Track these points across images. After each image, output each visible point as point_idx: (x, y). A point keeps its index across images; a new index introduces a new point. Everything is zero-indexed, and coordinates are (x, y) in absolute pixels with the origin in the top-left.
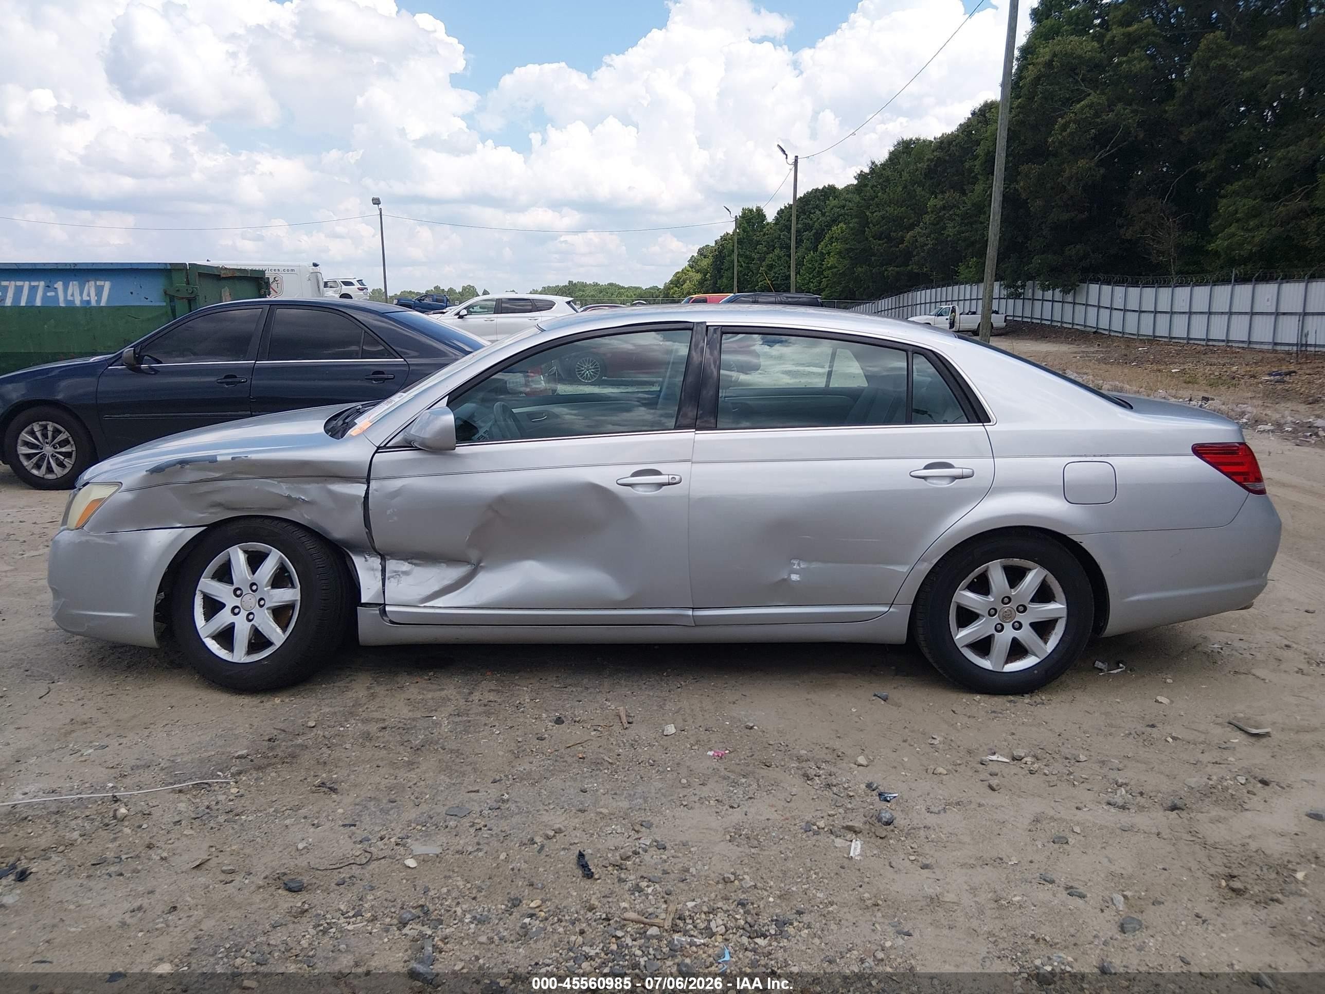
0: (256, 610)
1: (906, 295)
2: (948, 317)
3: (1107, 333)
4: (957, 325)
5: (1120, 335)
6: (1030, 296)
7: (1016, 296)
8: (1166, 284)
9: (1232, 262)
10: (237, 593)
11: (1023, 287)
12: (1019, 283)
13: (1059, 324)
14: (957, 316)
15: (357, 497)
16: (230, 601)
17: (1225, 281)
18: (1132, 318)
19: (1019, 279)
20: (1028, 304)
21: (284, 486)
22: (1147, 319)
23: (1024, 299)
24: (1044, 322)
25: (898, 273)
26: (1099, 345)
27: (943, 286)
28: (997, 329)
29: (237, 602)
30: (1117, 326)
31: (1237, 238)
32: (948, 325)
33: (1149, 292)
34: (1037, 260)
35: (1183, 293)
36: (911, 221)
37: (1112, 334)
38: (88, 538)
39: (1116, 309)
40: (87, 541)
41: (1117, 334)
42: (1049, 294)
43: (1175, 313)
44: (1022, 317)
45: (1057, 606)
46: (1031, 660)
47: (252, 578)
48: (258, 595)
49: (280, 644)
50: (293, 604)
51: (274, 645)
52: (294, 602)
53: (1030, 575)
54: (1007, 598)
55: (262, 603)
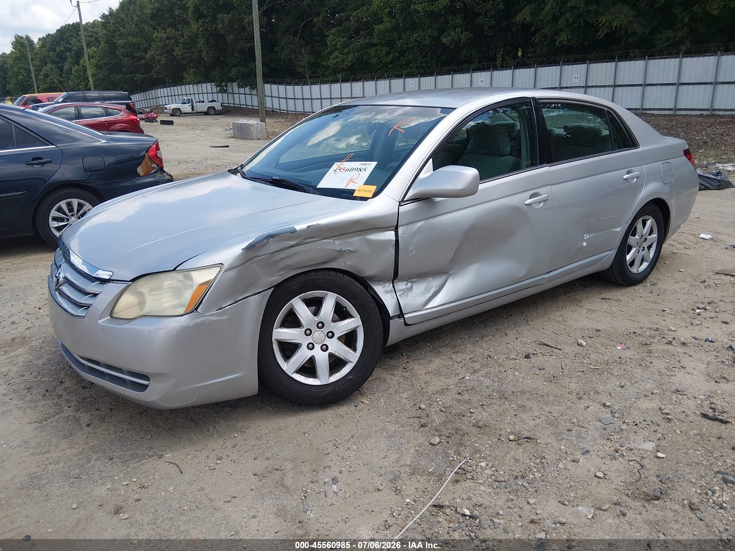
0: (328, 341)
1: (150, 92)
2: (190, 104)
3: (278, 111)
4: (195, 109)
5: (286, 112)
6: (231, 91)
7: (225, 91)
8: (305, 84)
9: (336, 71)
10: (308, 332)
11: (226, 86)
12: (224, 84)
13: (251, 107)
14: (195, 104)
15: (390, 241)
16: (304, 341)
17: (336, 81)
18: (291, 102)
19: (223, 81)
20: (230, 96)
21: (337, 242)
22: (299, 103)
23: (227, 93)
24: (242, 106)
25: (143, 78)
26: (282, 118)
27: (171, 86)
28: (218, 111)
29: (309, 339)
30: (283, 107)
31: (339, 59)
32: (191, 109)
33: (298, 88)
34: (234, 71)
35: (316, 88)
36: (145, 46)
37: (282, 111)
38: (202, 319)
39: (281, 98)
40: (203, 321)
41: (284, 112)
42: (242, 90)
43: (313, 99)
44: (229, 103)
45: (655, 236)
46: (645, 265)
47: (317, 319)
48: (326, 330)
49: (355, 361)
50: (357, 329)
51: (351, 362)
52: (357, 327)
53: (649, 223)
54: (642, 236)
55: (331, 335)
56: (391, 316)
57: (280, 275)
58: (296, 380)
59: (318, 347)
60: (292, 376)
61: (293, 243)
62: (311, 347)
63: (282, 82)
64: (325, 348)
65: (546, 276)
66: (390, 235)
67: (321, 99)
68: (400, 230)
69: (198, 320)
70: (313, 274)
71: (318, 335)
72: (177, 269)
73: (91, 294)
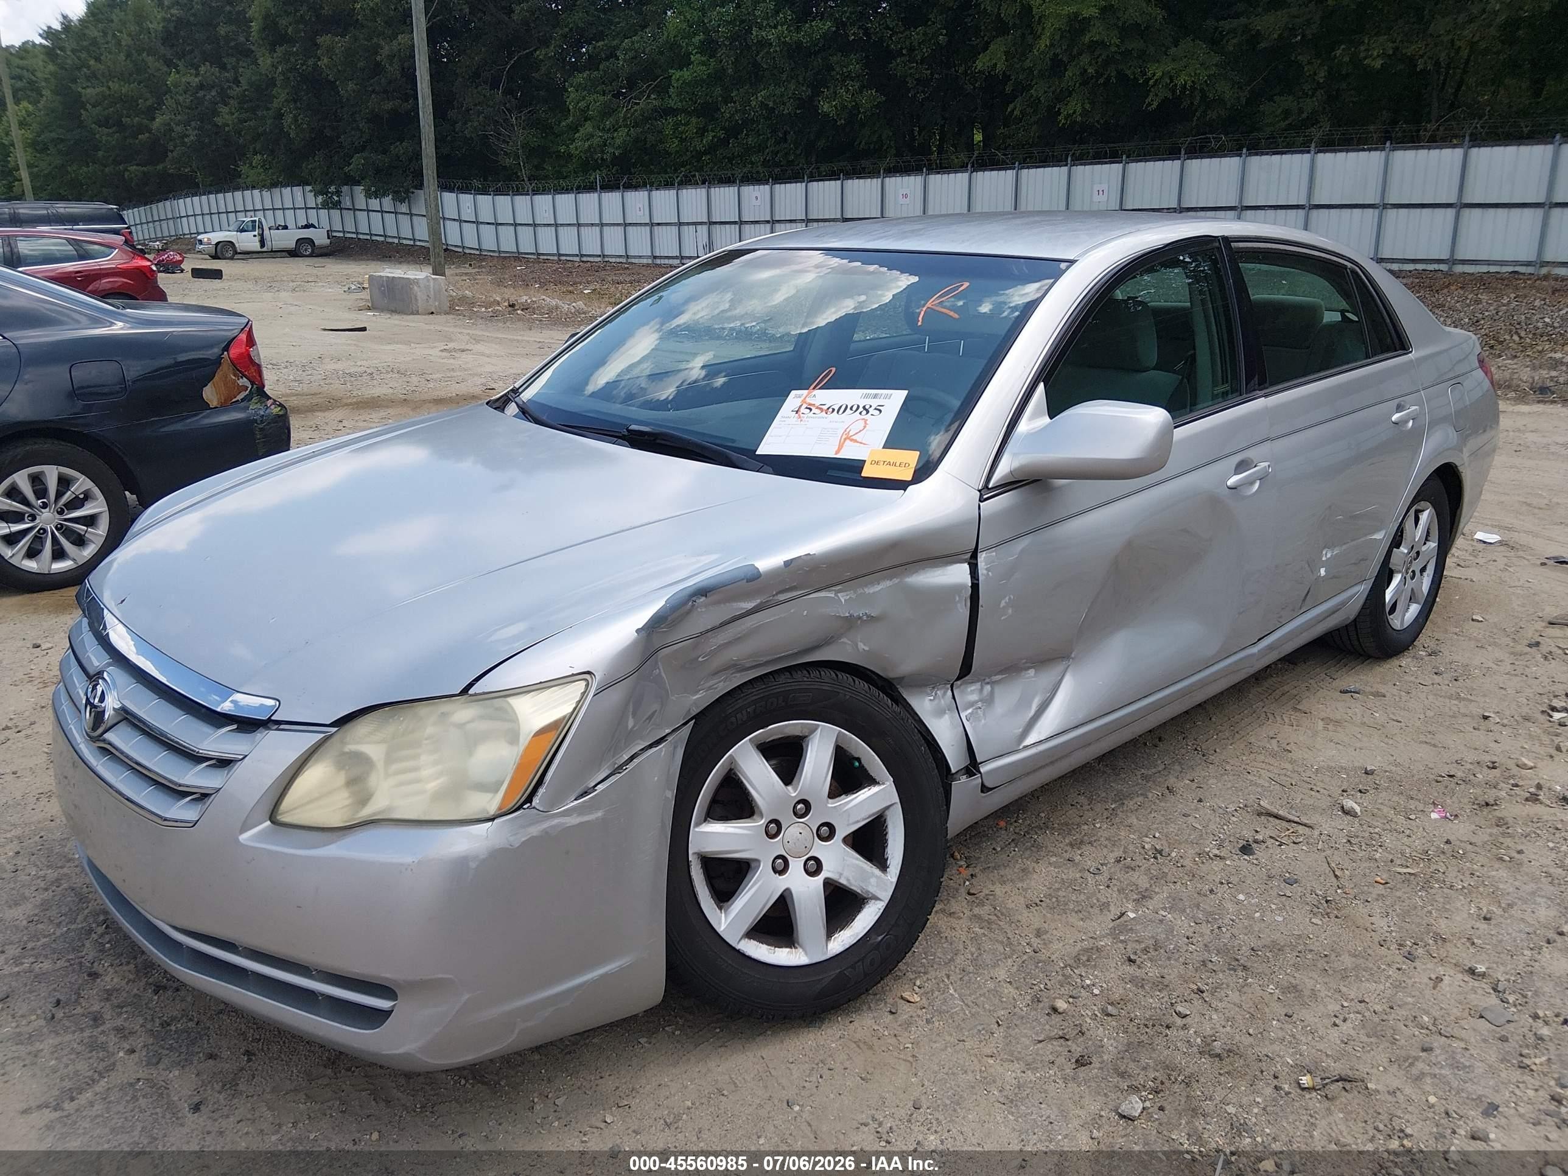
0: (822, 850)
1: (161, 204)
2: (256, 233)
3: (460, 250)
4: (268, 244)
5: (478, 253)
6: (349, 204)
7: (337, 205)
8: (519, 191)
9: (588, 165)
10: (773, 829)
11: (338, 193)
12: (332, 189)
13: (396, 241)
14: (266, 232)
16: (764, 852)
17: (590, 188)
18: (488, 232)
19: (331, 183)
20: (348, 216)
21: (843, 597)
22: (507, 233)
23: (341, 209)
24: (374, 238)
25: (144, 173)
26: (470, 265)
27: (210, 193)
28: (321, 247)
29: (776, 847)
30: (471, 241)
31: (596, 141)
32: (258, 244)
33: (503, 201)
34: (358, 160)
35: (543, 201)
36: (149, 103)
37: (467, 251)
38: (545, 825)
39: (466, 221)
40: (546, 833)
41: (473, 251)
42: (374, 203)
43: (539, 225)
44: (344, 232)
45: (1433, 545)
46: (1414, 609)
47: (792, 792)
48: (814, 820)
49: (886, 895)
50: (887, 813)
51: (877, 899)
52: (888, 808)
53: (1424, 517)
54: (1412, 547)
55: (827, 831)
56: (953, 771)
57: (710, 688)
58: (749, 958)
59: (796, 866)
60: (738, 947)
61: (749, 605)
62: (781, 866)
63: (467, 187)
64: (814, 867)
65: (1254, 650)
66: (958, 574)
67: (556, 225)
68: (982, 558)
69: (535, 830)
70: (782, 679)
71: (795, 832)
72: (471, 692)
73: (211, 759)
